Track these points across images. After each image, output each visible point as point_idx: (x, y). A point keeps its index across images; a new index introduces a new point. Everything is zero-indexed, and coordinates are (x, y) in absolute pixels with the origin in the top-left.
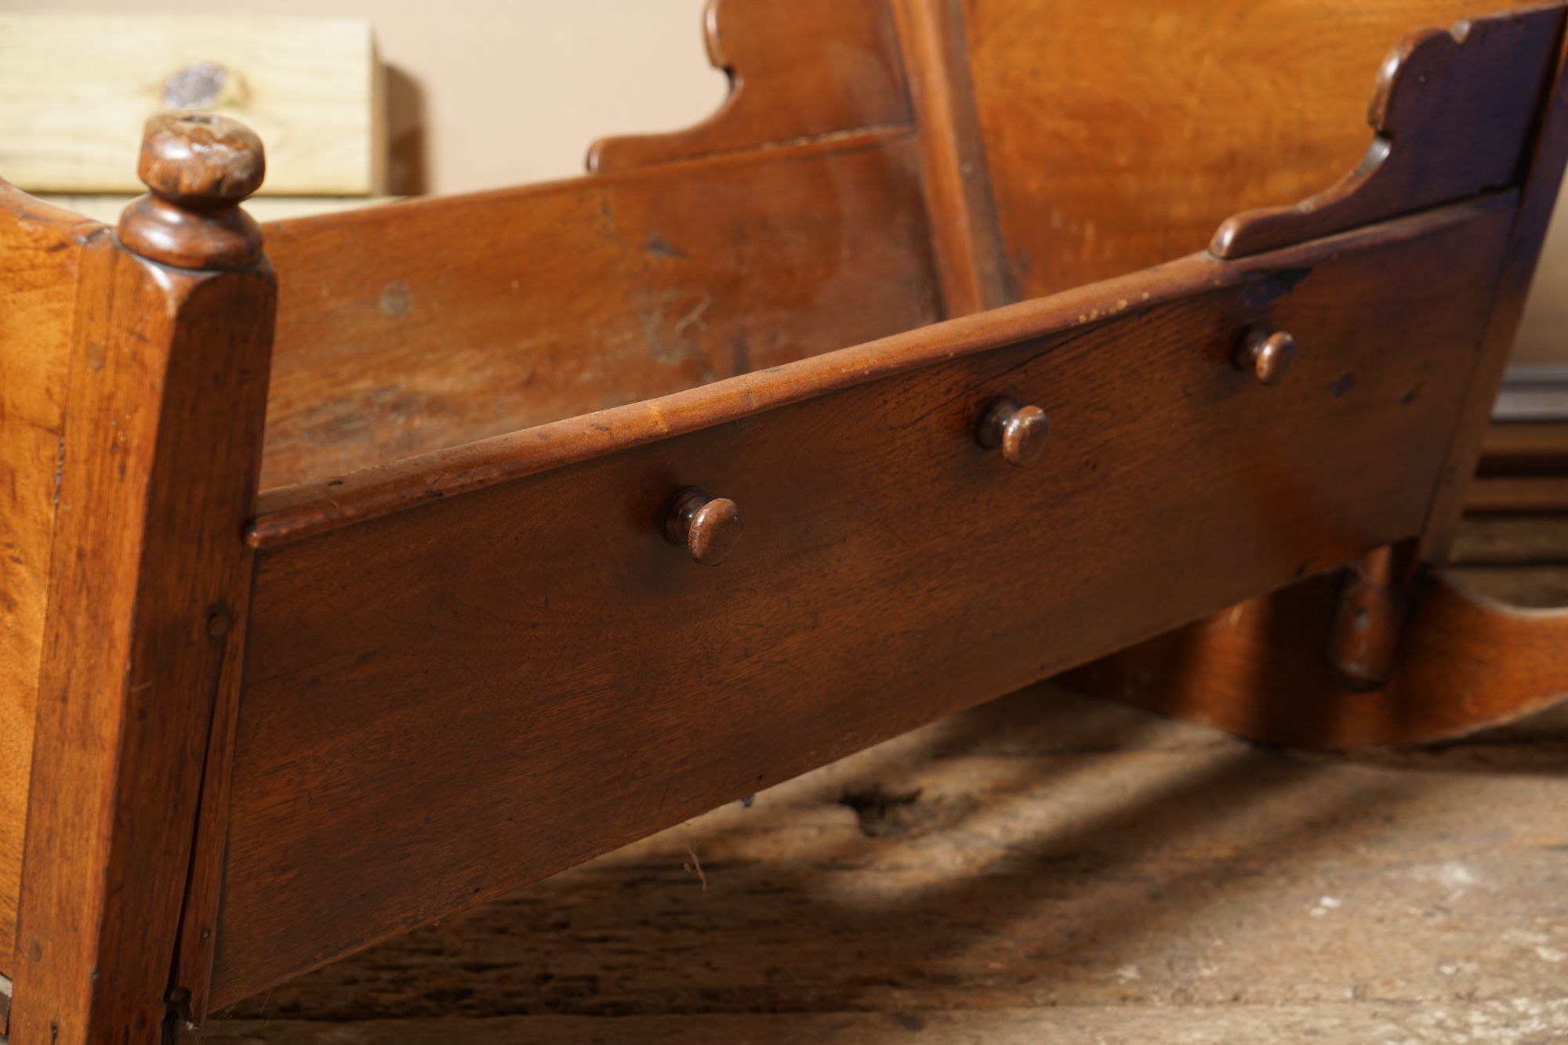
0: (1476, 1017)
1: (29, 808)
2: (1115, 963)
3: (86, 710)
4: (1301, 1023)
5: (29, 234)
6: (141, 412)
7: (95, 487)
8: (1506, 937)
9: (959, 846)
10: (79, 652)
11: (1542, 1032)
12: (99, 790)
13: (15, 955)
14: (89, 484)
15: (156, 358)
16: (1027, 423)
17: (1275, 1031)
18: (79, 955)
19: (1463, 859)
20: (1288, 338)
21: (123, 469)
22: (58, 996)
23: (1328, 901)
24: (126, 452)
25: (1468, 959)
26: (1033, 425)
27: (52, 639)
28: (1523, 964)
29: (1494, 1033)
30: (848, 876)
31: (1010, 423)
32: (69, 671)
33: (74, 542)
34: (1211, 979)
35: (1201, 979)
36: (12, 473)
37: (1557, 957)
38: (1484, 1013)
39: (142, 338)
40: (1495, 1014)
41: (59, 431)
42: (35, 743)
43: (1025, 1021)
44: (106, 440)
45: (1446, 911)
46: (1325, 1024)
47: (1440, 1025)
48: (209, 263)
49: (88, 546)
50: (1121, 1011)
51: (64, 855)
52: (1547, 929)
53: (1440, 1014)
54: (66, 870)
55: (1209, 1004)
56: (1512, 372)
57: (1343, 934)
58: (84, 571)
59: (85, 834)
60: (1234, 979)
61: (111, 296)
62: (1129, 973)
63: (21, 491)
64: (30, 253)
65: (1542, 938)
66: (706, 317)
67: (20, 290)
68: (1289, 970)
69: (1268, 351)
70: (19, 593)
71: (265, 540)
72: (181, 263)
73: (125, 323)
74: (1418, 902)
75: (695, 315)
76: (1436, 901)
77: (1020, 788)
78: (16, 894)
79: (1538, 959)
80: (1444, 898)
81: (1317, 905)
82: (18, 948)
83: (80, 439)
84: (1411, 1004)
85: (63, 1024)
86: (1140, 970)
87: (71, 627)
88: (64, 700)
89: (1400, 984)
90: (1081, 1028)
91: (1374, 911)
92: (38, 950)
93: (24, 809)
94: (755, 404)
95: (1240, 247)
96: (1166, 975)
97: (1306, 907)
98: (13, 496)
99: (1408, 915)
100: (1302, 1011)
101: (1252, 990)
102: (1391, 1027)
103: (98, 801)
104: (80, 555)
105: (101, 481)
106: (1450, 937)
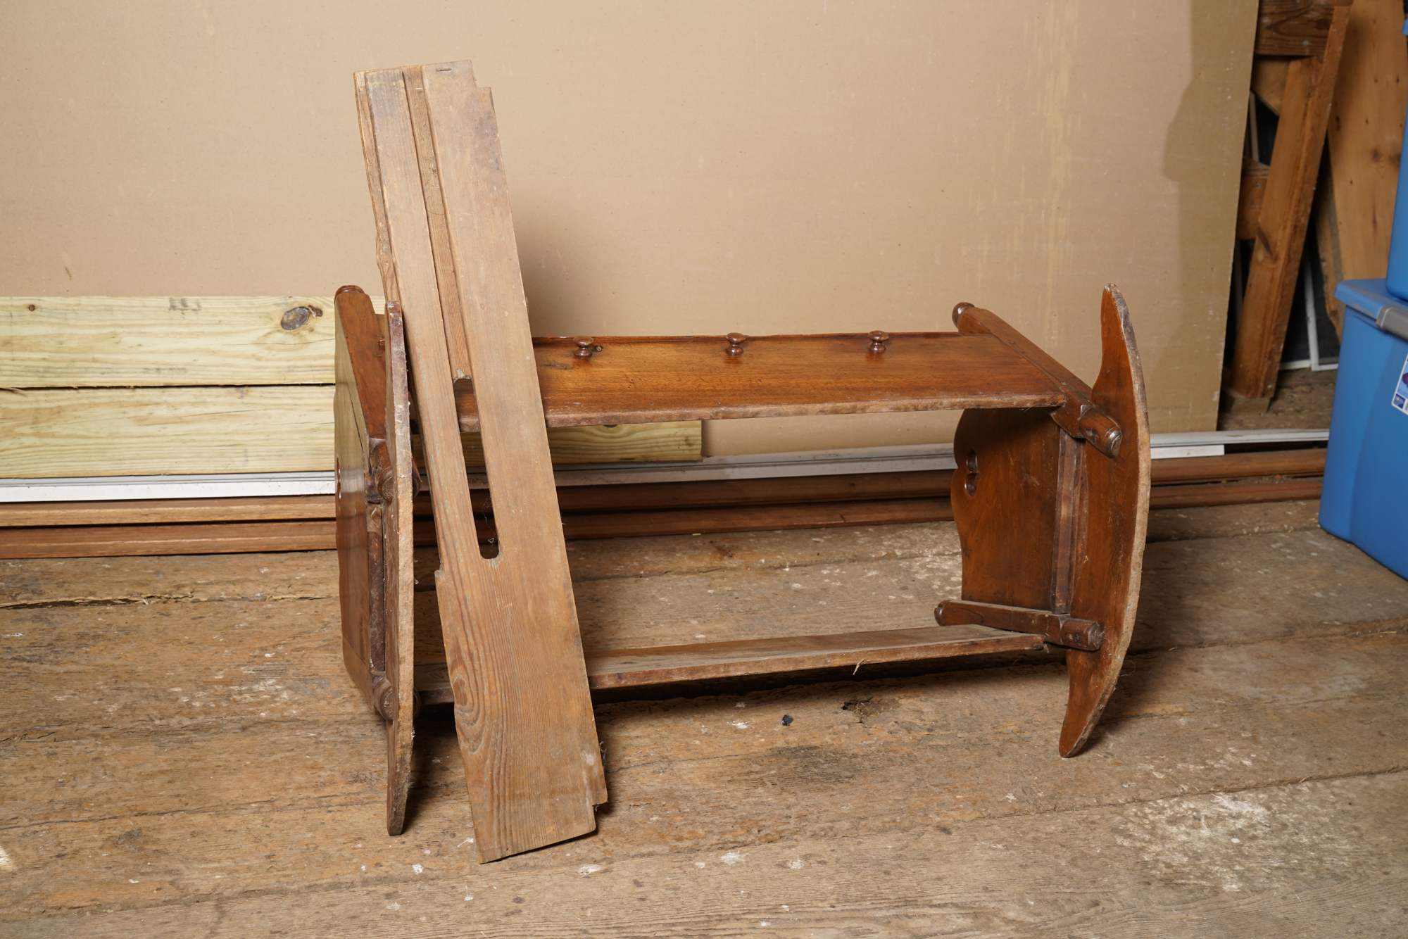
0: (1146, 810)
2: (1003, 791)
4: (1086, 818)
11: (1173, 816)
17: (1080, 824)
25: (1130, 780)
29: (1157, 818)
34: (1043, 797)
37: (1162, 776)
38: (1149, 808)
40: (1153, 807)
46: (1095, 818)
47: (1136, 815)
65: (1151, 767)
86: (1015, 795)
101: (1061, 804)
102: (1119, 817)
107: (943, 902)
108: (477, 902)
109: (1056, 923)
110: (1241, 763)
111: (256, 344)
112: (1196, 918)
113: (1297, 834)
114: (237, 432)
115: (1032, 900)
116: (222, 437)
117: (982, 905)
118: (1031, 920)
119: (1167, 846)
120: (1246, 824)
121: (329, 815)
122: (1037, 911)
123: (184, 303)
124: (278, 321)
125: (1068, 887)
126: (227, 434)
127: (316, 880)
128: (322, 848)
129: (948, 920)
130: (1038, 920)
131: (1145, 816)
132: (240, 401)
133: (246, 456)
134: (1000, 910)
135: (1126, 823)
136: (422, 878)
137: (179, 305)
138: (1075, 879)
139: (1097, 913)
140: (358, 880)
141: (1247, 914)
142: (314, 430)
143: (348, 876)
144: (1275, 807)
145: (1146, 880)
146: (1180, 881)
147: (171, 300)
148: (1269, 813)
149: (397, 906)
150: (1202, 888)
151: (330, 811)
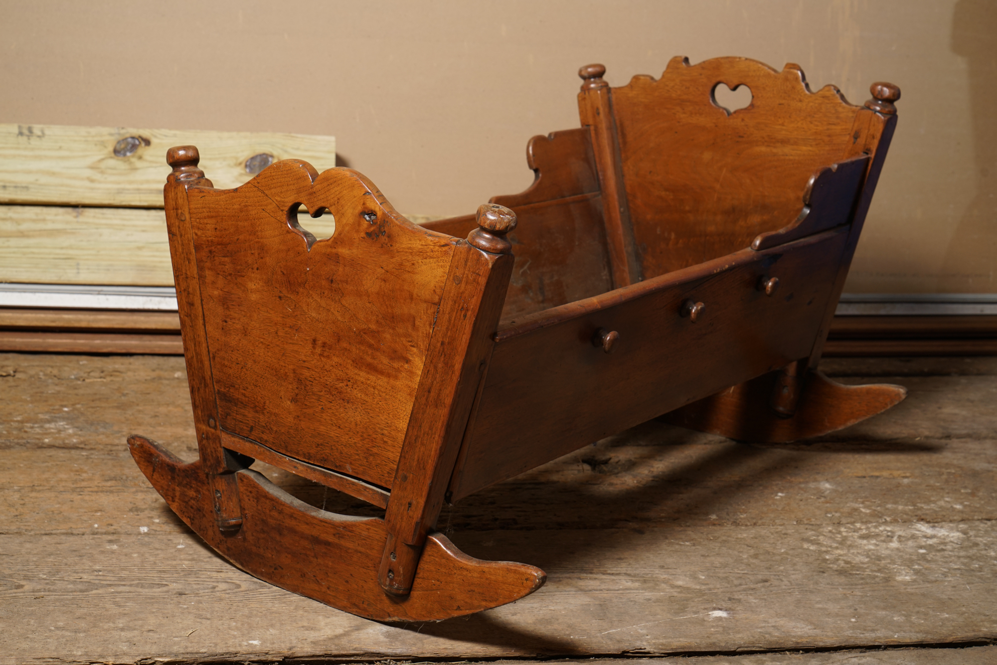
0: (843, 529)
1: (408, 429)
2: (707, 514)
3: (439, 395)
4: (781, 531)
5: (432, 241)
6: (475, 298)
7: (452, 322)
8: (848, 505)
9: (635, 477)
10: (438, 376)
11: (867, 534)
12: (441, 422)
13: (394, 481)
14: (450, 320)
15: (483, 281)
16: (699, 308)
17: (772, 534)
18: (425, 477)
19: (827, 480)
20: (777, 279)
21: (465, 316)
22: (413, 493)
23: (780, 494)
24: (467, 310)
25: (836, 512)
26: (701, 309)
27: (426, 372)
28: (856, 514)
29: (850, 534)
30: (596, 487)
31: (693, 308)
32: (432, 382)
33: (440, 340)
34: (744, 518)
35: (741, 518)
36: (414, 318)
37: (868, 511)
38: (845, 528)
39: (478, 274)
40: (849, 528)
41: (439, 304)
42: (413, 408)
43: (681, 531)
44: (459, 307)
45: (825, 497)
46: (789, 532)
47: (830, 532)
48: (501, 252)
49: (447, 340)
50: (715, 528)
51: (422, 444)
52: (863, 503)
53: (830, 528)
54: (422, 449)
55: (746, 525)
56: (844, 296)
57: (789, 504)
58: (443, 349)
59: (433, 436)
60: (753, 518)
61: (466, 262)
62: (714, 517)
63: (417, 323)
64: (432, 247)
65: (861, 505)
66: (529, 268)
67: (426, 258)
68: (772, 516)
69: (770, 284)
70: (413, 357)
71: (500, 340)
72: (493, 252)
73: (471, 270)
74: (814, 495)
75: (526, 267)
76: (820, 494)
77: (651, 457)
78: (397, 459)
79: (861, 512)
80: (823, 493)
81: (776, 495)
82: (395, 478)
83: (447, 306)
84: (820, 526)
85: (414, 502)
86: (717, 516)
87: (435, 367)
88: (429, 392)
89: (813, 520)
90: (702, 533)
91: (798, 497)
92: (405, 478)
93: (405, 430)
94: (623, 299)
95: (762, 246)
96: (728, 517)
97: (773, 496)
98: (414, 325)
99: (811, 498)
100: (780, 528)
101: (760, 522)
102: (813, 532)
103: (440, 424)
104: (443, 343)
105: (455, 319)
106: (828, 505)
107: (618, 572)
108: (187, 549)
109: (721, 590)
110: (952, 507)
111: (92, 168)
112: (860, 594)
113: (986, 550)
114: (70, 247)
115: (703, 576)
116: (58, 251)
117: (654, 576)
118: (698, 587)
119: (852, 551)
120: (938, 542)
121: (80, 497)
122: (706, 582)
123: (30, 130)
124: (111, 149)
125: (742, 570)
126: (62, 248)
127: (52, 530)
128: (65, 514)
129: (617, 583)
130: (703, 587)
131: (840, 533)
132: (75, 220)
133: (78, 269)
134: (669, 579)
135: (818, 536)
136: (146, 534)
137: (26, 131)
138: (752, 566)
139: (763, 587)
140: (88, 531)
141: (912, 594)
142: (140, 248)
143: (80, 530)
144: (972, 533)
145: (821, 570)
146: (854, 572)
147: (20, 127)
148: (964, 536)
149: (115, 547)
150: (875, 577)
151: (81, 495)
